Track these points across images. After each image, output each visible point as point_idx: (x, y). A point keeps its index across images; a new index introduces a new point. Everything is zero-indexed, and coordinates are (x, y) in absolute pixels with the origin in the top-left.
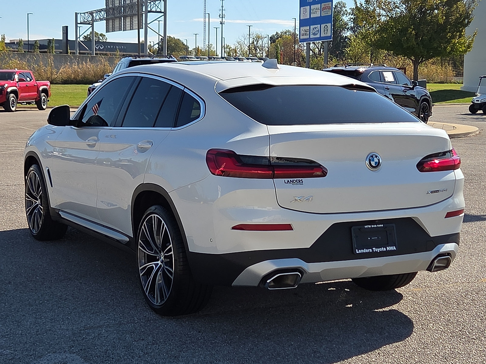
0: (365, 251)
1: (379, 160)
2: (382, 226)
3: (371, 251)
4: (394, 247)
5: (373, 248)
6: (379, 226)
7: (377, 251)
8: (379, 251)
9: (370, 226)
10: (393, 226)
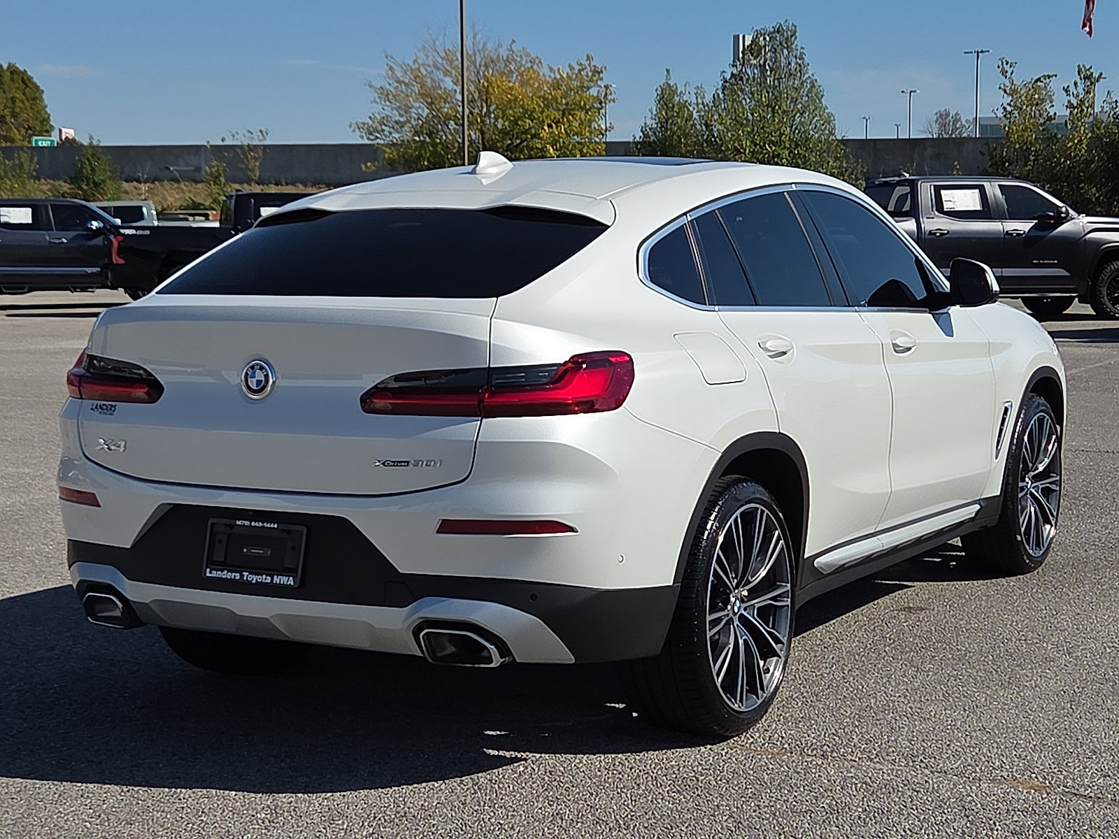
0: (225, 575)
1: (267, 376)
2: (276, 526)
3: (238, 578)
4: (291, 578)
5: (244, 573)
6: (269, 525)
7: (250, 579)
8: (254, 582)
9: (247, 523)
10: (302, 532)
